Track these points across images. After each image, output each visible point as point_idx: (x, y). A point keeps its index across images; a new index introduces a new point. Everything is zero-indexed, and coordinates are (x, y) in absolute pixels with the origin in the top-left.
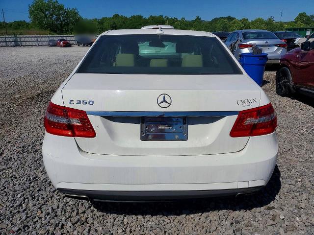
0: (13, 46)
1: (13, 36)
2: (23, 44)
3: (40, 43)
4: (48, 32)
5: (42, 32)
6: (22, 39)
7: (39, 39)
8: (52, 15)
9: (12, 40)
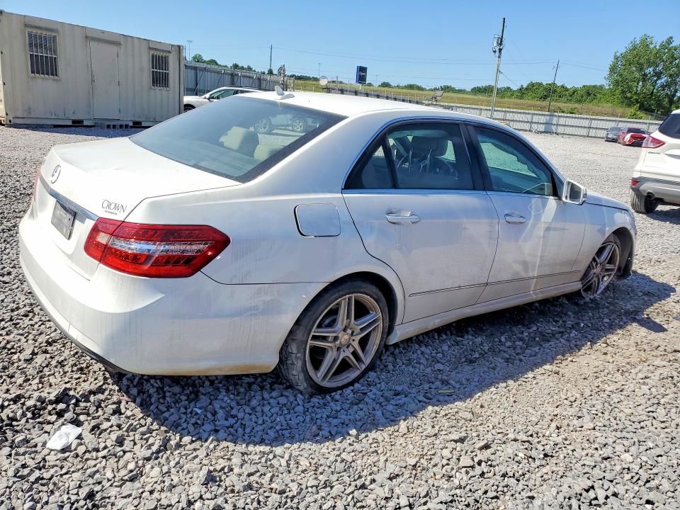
0: (541, 132)
1: (546, 113)
2: (560, 130)
3: (592, 133)
4: (632, 110)
5: (620, 110)
6: (562, 121)
7: (594, 124)
8: (659, 75)
9: (543, 119)
